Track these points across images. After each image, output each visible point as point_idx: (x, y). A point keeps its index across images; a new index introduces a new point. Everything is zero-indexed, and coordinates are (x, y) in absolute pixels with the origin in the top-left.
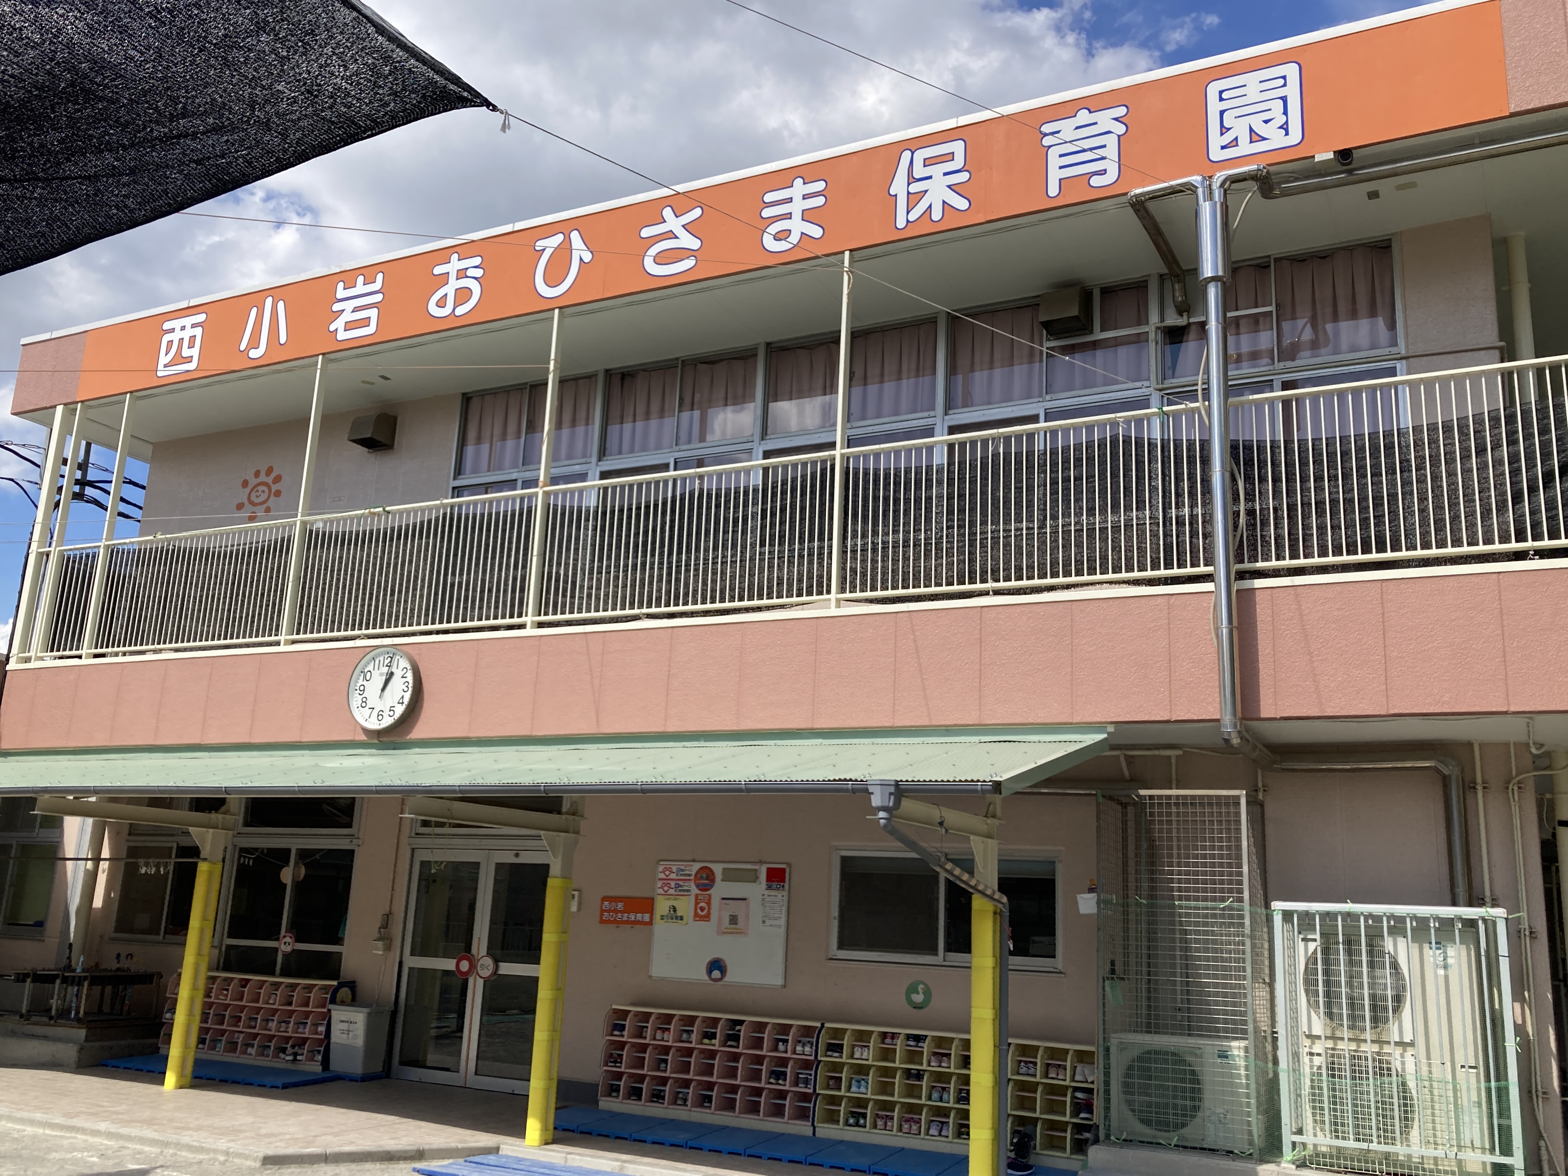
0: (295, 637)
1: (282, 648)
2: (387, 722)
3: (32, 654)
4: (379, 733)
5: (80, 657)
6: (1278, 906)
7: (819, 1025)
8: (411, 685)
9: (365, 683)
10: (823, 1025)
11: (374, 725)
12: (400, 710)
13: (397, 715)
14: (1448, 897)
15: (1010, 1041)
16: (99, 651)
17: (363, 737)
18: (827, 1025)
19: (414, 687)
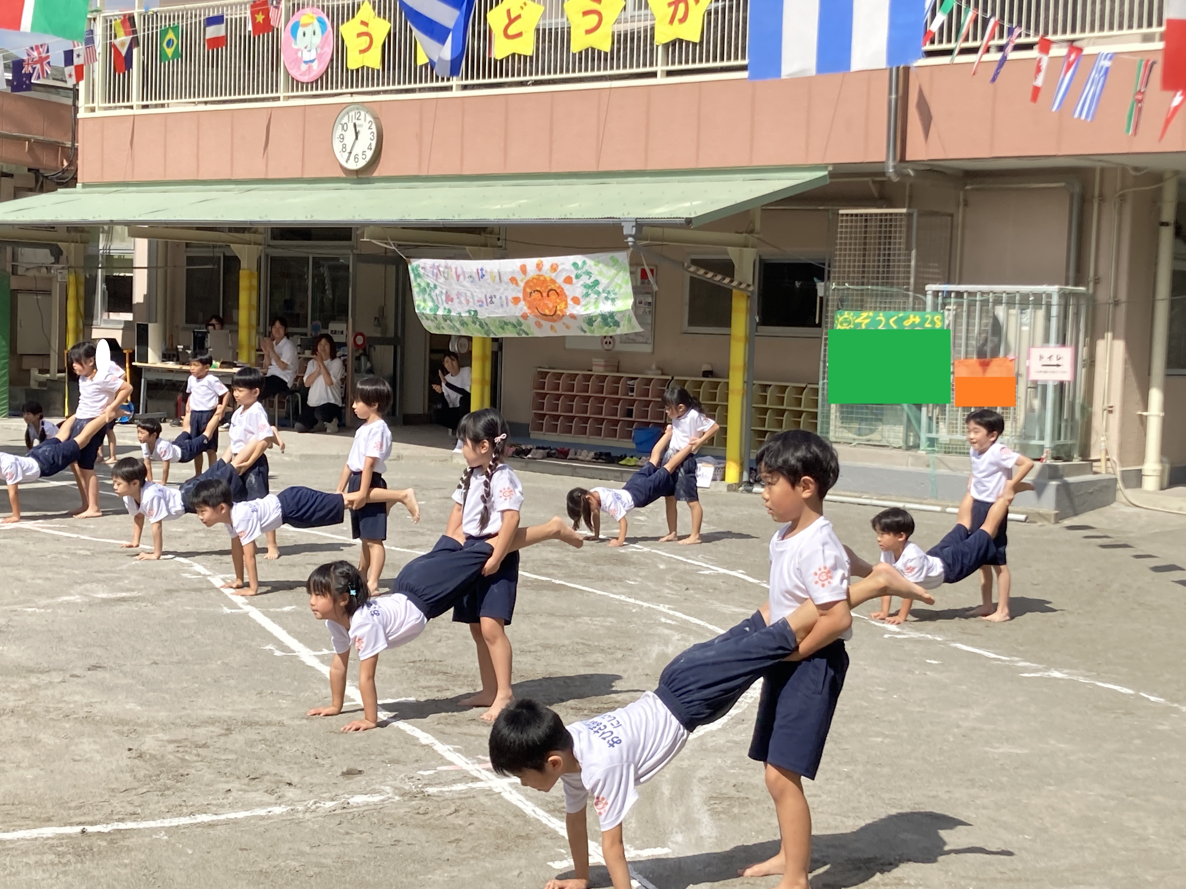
0: (290, 94)
1: (281, 103)
2: (361, 163)
3: (95, 105)
4: (357, 172)
5: (131, 107)
6: (930, 288)
7: (670, 378)
8: (375, 135)
9: (343, 133)
10: (673, 378)
11: (352, 166)
12: (369, 154)
13: (368, 158)
14: (1064, 280)
15: (755, 382)
16: (145, 103)
17: (343, 175)
18: (675, 378)
19: (378, 136)
